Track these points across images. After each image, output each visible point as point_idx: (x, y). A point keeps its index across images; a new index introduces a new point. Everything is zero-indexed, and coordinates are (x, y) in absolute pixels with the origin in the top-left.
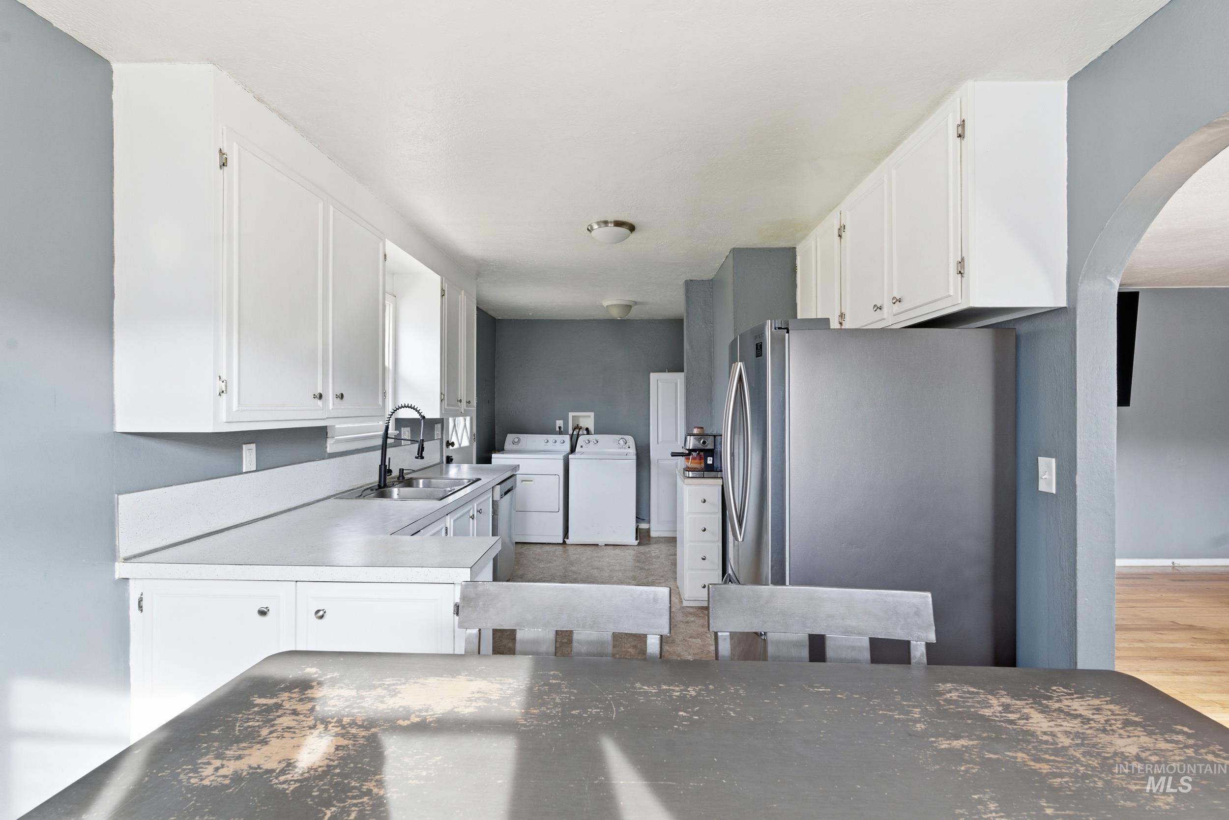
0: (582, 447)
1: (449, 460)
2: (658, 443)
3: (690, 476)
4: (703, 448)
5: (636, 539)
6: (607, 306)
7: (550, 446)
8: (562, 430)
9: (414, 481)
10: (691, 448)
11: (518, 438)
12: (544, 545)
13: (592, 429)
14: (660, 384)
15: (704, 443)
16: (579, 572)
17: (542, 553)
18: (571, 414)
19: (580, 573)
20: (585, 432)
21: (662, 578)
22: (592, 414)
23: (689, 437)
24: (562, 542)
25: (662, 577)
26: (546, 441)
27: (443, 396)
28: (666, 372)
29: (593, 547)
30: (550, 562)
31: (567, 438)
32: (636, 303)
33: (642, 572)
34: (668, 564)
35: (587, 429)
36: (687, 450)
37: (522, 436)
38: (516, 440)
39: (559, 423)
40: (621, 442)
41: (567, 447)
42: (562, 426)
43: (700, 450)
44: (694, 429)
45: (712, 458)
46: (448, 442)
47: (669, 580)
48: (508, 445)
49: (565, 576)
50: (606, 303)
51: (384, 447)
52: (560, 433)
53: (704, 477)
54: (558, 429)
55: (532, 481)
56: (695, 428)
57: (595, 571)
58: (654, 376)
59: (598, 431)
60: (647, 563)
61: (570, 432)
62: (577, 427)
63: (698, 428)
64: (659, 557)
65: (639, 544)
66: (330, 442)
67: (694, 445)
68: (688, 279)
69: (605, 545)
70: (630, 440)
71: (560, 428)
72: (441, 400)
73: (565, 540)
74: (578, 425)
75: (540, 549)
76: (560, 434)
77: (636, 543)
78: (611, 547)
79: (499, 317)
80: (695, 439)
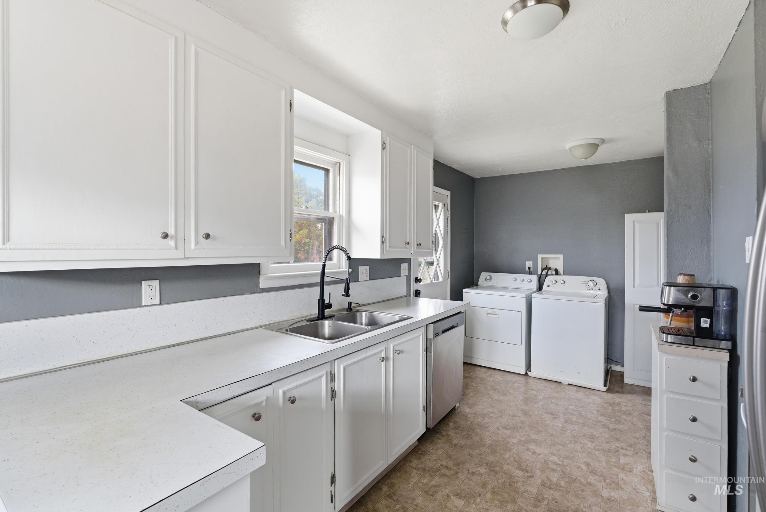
0: (548, 286)
1: (417, 294)
2: (634, 287)
3: (669, 341)
4: (692, 304)
5: (605, 385)
6: (570, 149)
7: (518, 284)
8: (532, 270)
9: (358, 314)
10: (670, 303)
11: (490, 276)
12: (507, 373)
13: (561, 270)
14: (637, 226)
15: (694, 297)
16: (530, 413)
17: (502, 382)
18: (540, 257)
19: (530, 415)
20: (554, 273)
21: (629, 448)
22: (561, 256)
23: (667, 287)
24: (524, 374)
25: (631, 446)
26: (514, 280)
27: (384, 239)
28: (646, 212)
29: (556, 384)
30: (505, 394)
31: (535, 278)
32: (603, 141)
33: (605, 432)
34: (642, 427)
35: (556, 270)
36: (664, 304)
37: (493, 274)
38: (488, 278)
39: (529, 264)
40: (591, 284)
41: (534, 285)
42: (532, 267)
43: (687, 307)
44: (679, 276)
45: (709, 320)
46: (416, 278)
47: (640, 454)
48: (481, 282)
49: (513, 416)
50: (568, 146)
51: (322, 284)
52: (530, 272)
53: (694, 345)
54: (527, 269)
55: (496, 315)
56: (681, 274)
57: (548, 416)
58: (628, 218)
59: (567, 272)
60: (613, 420)
61: (539, 272)
62: (547, 268)
63: (685, 275)
64: (630, 414)
65: (608, 391)
66: (261, 279)
67: (675, 299)
68: (670, 89)
69: (569, 384)
70: (602, 283)
71: (529, 268)
72: (383, 243)
73: (527, 372)
74: (547, 266)
75: (502, 377)
76: (529, 274)
77: (605, 389)
78: (575, 388)
79: (476, 176)
80: (678, 291)
